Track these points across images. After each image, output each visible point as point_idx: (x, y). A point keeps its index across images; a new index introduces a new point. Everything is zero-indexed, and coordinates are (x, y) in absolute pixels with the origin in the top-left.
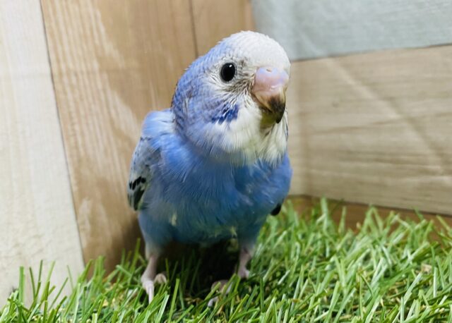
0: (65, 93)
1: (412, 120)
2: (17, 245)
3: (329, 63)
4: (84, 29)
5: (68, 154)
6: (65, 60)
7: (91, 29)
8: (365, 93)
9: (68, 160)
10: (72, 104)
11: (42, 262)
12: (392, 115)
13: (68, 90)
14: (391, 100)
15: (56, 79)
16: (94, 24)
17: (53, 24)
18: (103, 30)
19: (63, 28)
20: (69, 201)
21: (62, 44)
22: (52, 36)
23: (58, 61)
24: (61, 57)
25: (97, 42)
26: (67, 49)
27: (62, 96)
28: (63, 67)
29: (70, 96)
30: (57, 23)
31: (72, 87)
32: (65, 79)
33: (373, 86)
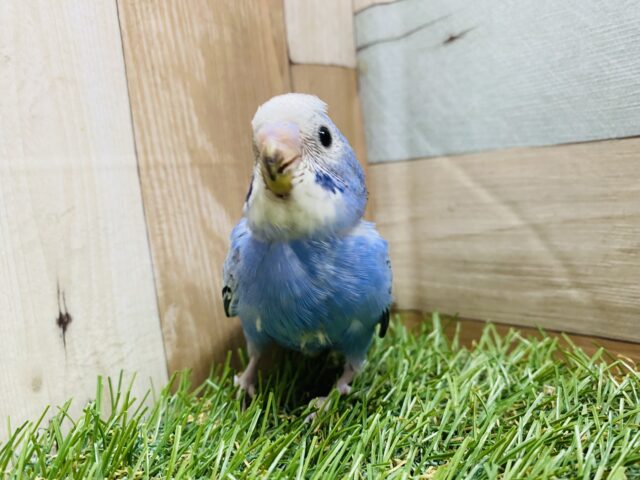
0: (153, 188)
1: (536, 227)
2: (95, 353)
3: (445, 162)
4: (175, 118)
5: (154, 254)
6: (153, 153)
7: (183, 119)
8: (485, 196)
9: (154, 262)
10: (159, 200)
11: (122, 372)
12: (514, 221)
13: (156, 184)
14: (513, 204)
15: (143, 173)
16: (186, 113)
17: (141, 112)
18: (195, 120)
19: (151, 116)
20: (153, 307)
21: (150, 134)
22: (140, 124)
23: (146, 153)
24: (149, 148)
25: (189, 133)
26: (155, 140)
27: (149, 191)
28: (151, 159)
29: (158, 192)
30: (146, 112)
31: (159, 180)
32: (153, 172)
33: (493, 188)
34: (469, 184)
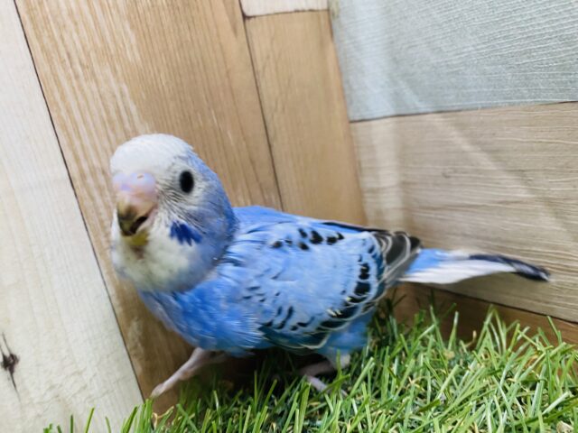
0: (92, 198)
2: (52, 387)
4: (108, 112)
5: (104, 272)
6: (86, 157)
7: (118, 111)
9: (106, 278)
10: (102, 210)
13: (96, 194)
15: (77, 183)
16: (120, 104)
17: (63, 113)
18: (133, 109)
19: (77, 116)
20: (113, 326)
21: (80, 138)
22: (64, 127)
23: (77, 159)
24: (80, 153)
25: (127, 126)
26: (87, 143)
27: (87, 203)
28: (85, 166)
29: (99, 201)
30: (69, 111)
31: (100, 188)
32: (90, 180)
34: (466, 147)
